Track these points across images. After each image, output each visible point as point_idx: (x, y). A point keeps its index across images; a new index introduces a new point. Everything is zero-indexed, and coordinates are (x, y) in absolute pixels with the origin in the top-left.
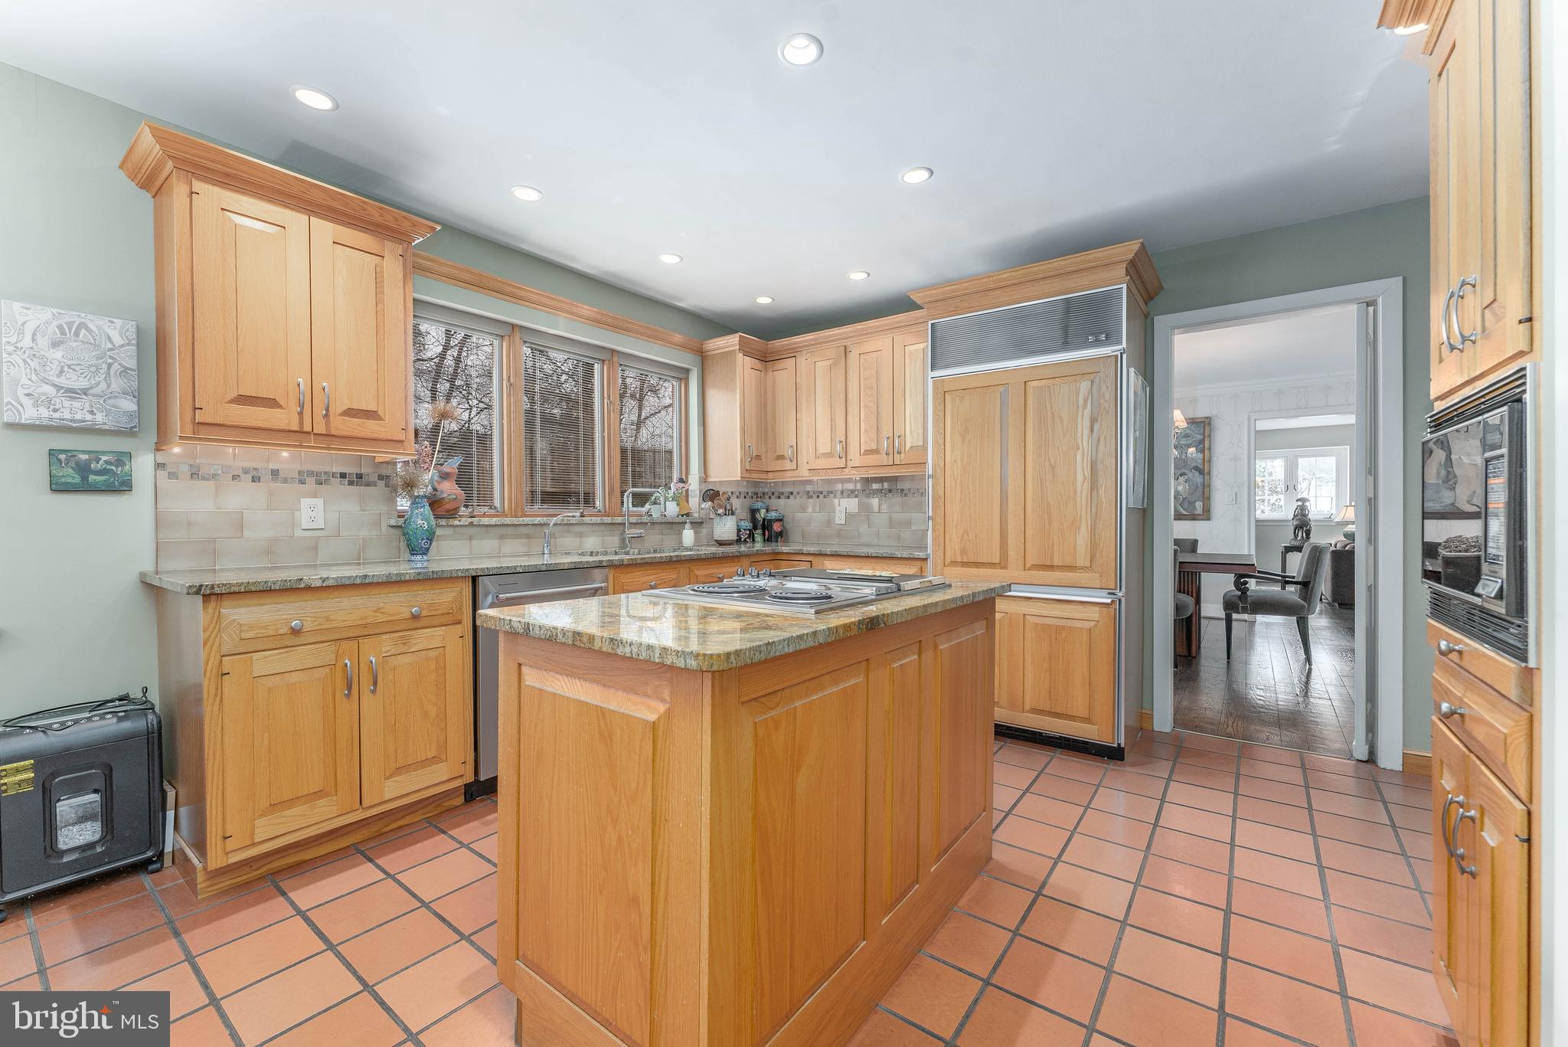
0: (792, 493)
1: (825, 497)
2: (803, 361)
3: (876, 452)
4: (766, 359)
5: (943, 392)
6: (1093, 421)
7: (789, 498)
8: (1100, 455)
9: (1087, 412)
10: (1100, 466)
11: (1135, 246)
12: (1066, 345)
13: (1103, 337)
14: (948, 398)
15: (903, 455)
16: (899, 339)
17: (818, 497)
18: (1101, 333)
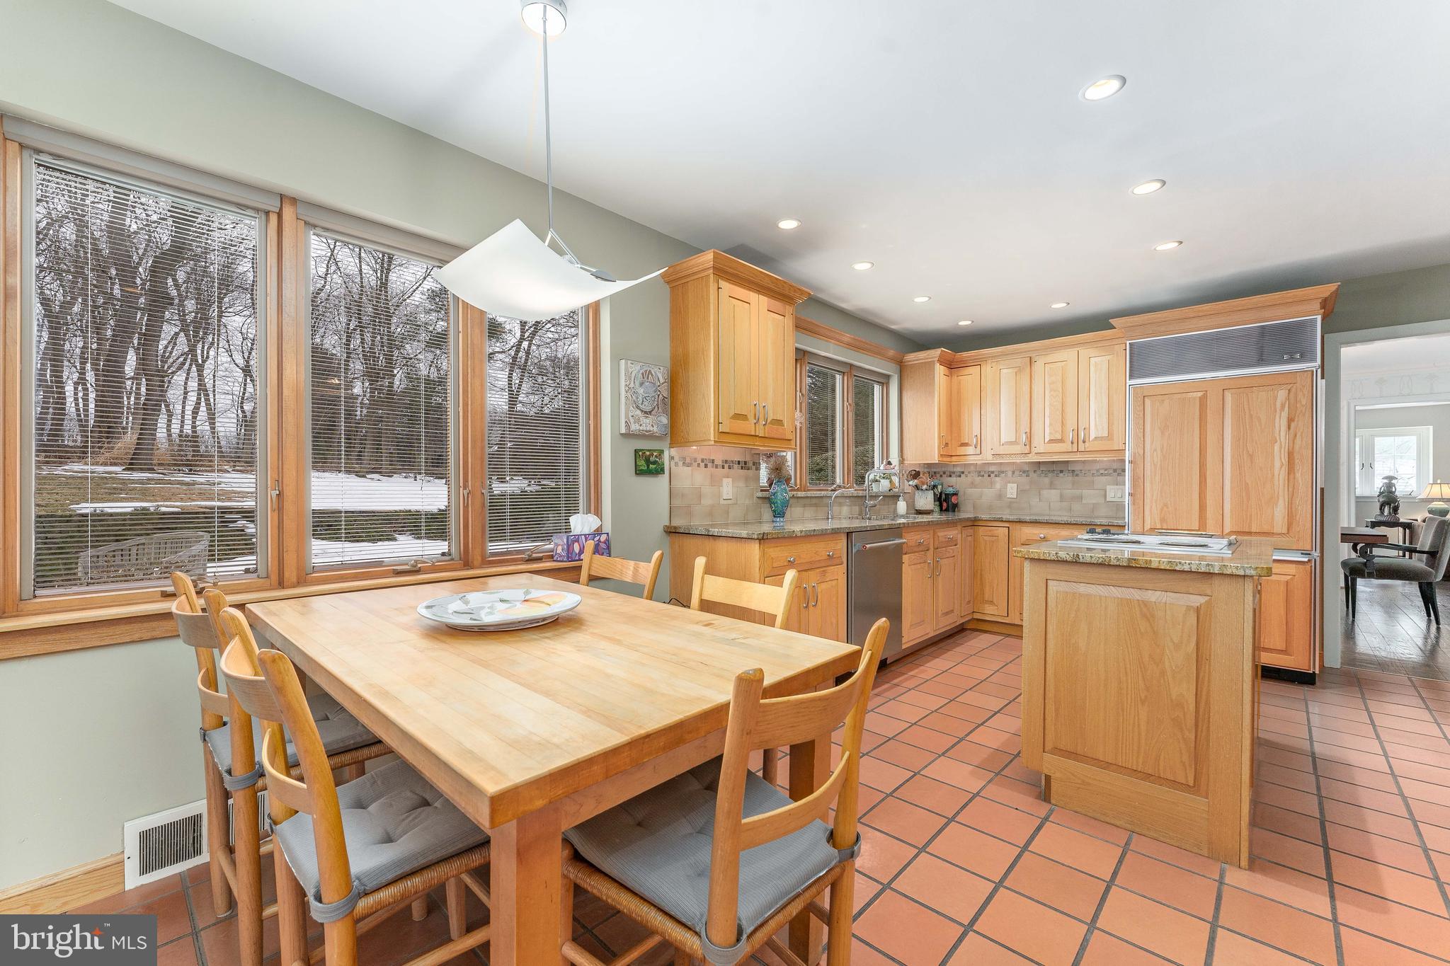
0: (963, 473)
1: (996, 476)
2: (988, 369)
3: (1061, 441)
4: (952, 366)
5: (1142, 397)
6: (1290, 420)
7: (960, 476)
8: (1297, 447)
9: (1285, 414)
10: (1297, 456)
11: (1333, 287)
12: (1261, 361)
13: (1298, 356)
14: (1148, 401)
15: (1087, 444)
16: (1084, 352)
17: (989, 476)
18: (1296, 353)
